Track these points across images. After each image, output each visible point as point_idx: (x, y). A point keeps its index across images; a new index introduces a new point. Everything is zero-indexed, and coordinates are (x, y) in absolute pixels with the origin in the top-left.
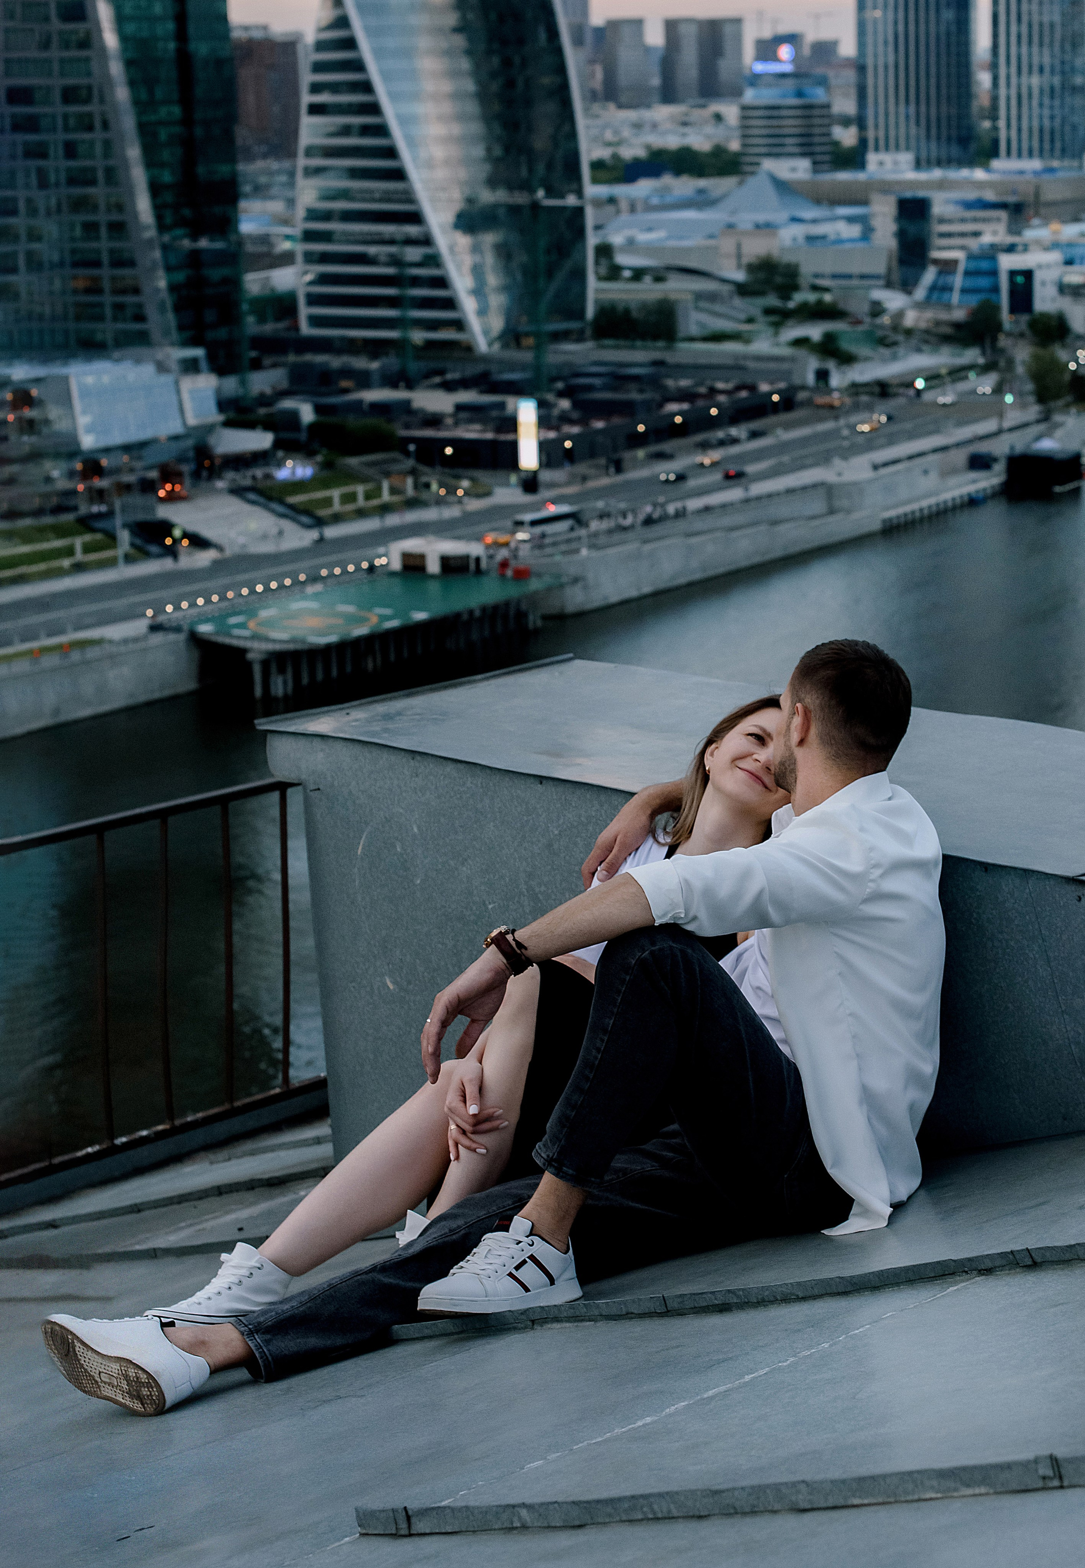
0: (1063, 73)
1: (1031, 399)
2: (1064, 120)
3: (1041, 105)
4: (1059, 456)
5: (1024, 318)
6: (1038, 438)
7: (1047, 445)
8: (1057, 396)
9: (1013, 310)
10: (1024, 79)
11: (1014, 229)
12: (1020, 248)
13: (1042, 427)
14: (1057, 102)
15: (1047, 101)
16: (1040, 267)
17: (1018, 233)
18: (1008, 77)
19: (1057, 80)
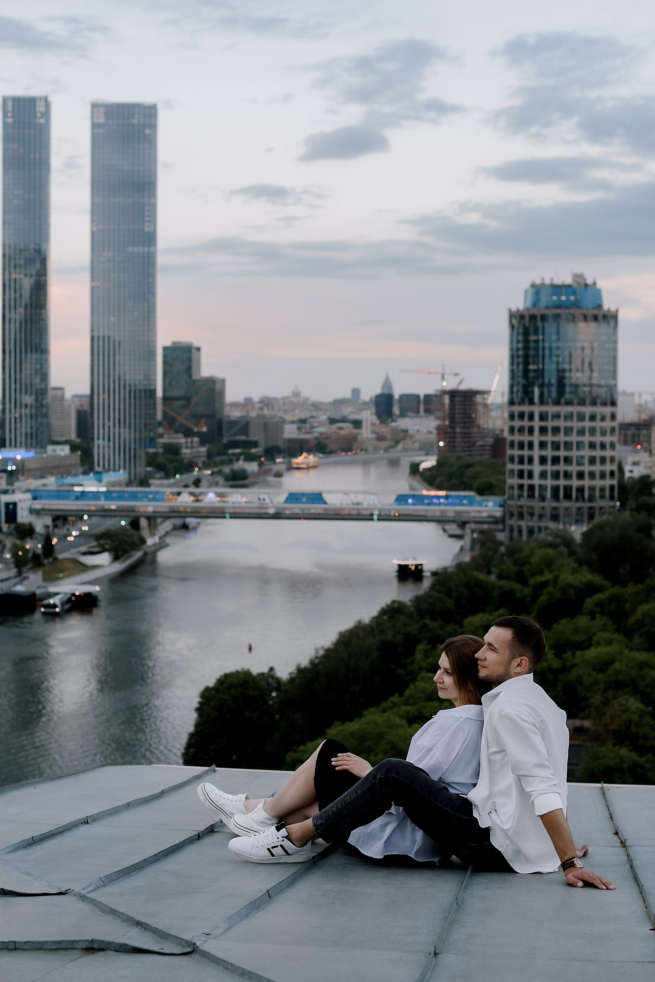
0: (37, 407)
1: (13, 566)
2: (37, 430)
3: (26, 422)
4: (26, 594)
5: (13, 526)
6: (15, 585)
7: (20, 589)
8: (25, 564)
9: (7, 522)
10: (18, 410)
11: (10, 483)
12: (10, 492)
13: (17, 580)
14: (34, 421)
15: (29, 420)
16: (20, 501)
17: (12, 484)
18: (10, 410)
19: (34, 411)
